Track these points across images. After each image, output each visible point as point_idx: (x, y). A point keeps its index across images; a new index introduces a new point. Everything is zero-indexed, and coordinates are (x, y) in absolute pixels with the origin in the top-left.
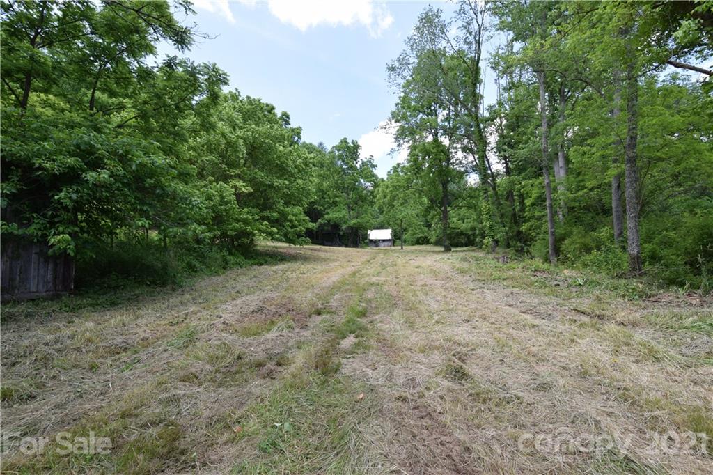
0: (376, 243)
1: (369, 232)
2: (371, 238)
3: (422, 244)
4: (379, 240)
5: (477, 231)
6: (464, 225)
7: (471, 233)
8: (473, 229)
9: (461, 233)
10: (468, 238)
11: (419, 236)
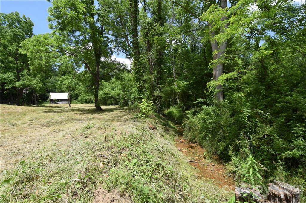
0: (56, 101)
1: (51, 94)
2: (52, 98)
3: (88, 103)
4: (58, 100)
5: (121, 97)
6: (113, 92)
7: (117, 97)
8: (119, 95)
9: (112, 97)
10: (116, 100)
11: (87, 98)
